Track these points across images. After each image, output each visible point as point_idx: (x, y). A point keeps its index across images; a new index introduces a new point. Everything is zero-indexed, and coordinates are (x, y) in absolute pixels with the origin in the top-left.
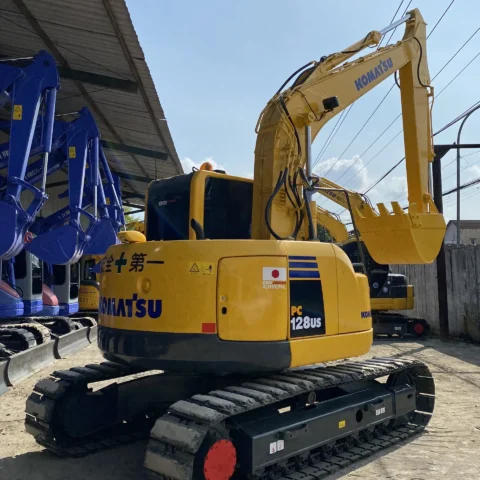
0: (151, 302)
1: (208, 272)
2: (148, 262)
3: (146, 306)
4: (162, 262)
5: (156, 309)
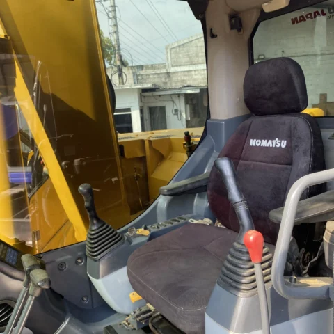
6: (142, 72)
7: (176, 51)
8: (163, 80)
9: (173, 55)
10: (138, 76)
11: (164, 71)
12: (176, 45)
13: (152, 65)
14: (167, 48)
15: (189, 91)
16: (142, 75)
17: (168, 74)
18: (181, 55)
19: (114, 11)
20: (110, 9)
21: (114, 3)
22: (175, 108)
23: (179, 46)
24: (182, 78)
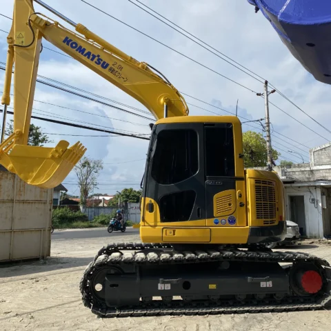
6: (289, 170)
7: (319, 154)
8: (307, 176)
9: (316, 157)
10: (286, 172)
11: (308, 169)
12: (319, 148)
13: (298, 165)
14: (310, 151)
15: (322, 184)
16: (289, 172)
17: (312, 171)
18: (323, 157)
19: (268, 126)
20: (265, 125)
21: (269, 121)
22: (312, 197)
23: (321, 150)
24: (324, 174)
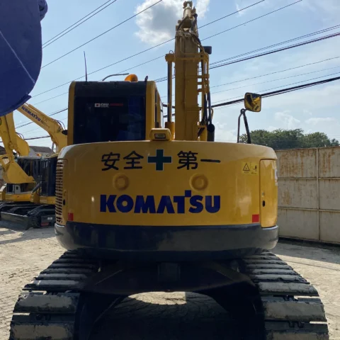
0: (209, 198)
1: (254, 171)
2: (202, 160)
3: (203, 202)
4: (219, 161)
5: (214, 205)
